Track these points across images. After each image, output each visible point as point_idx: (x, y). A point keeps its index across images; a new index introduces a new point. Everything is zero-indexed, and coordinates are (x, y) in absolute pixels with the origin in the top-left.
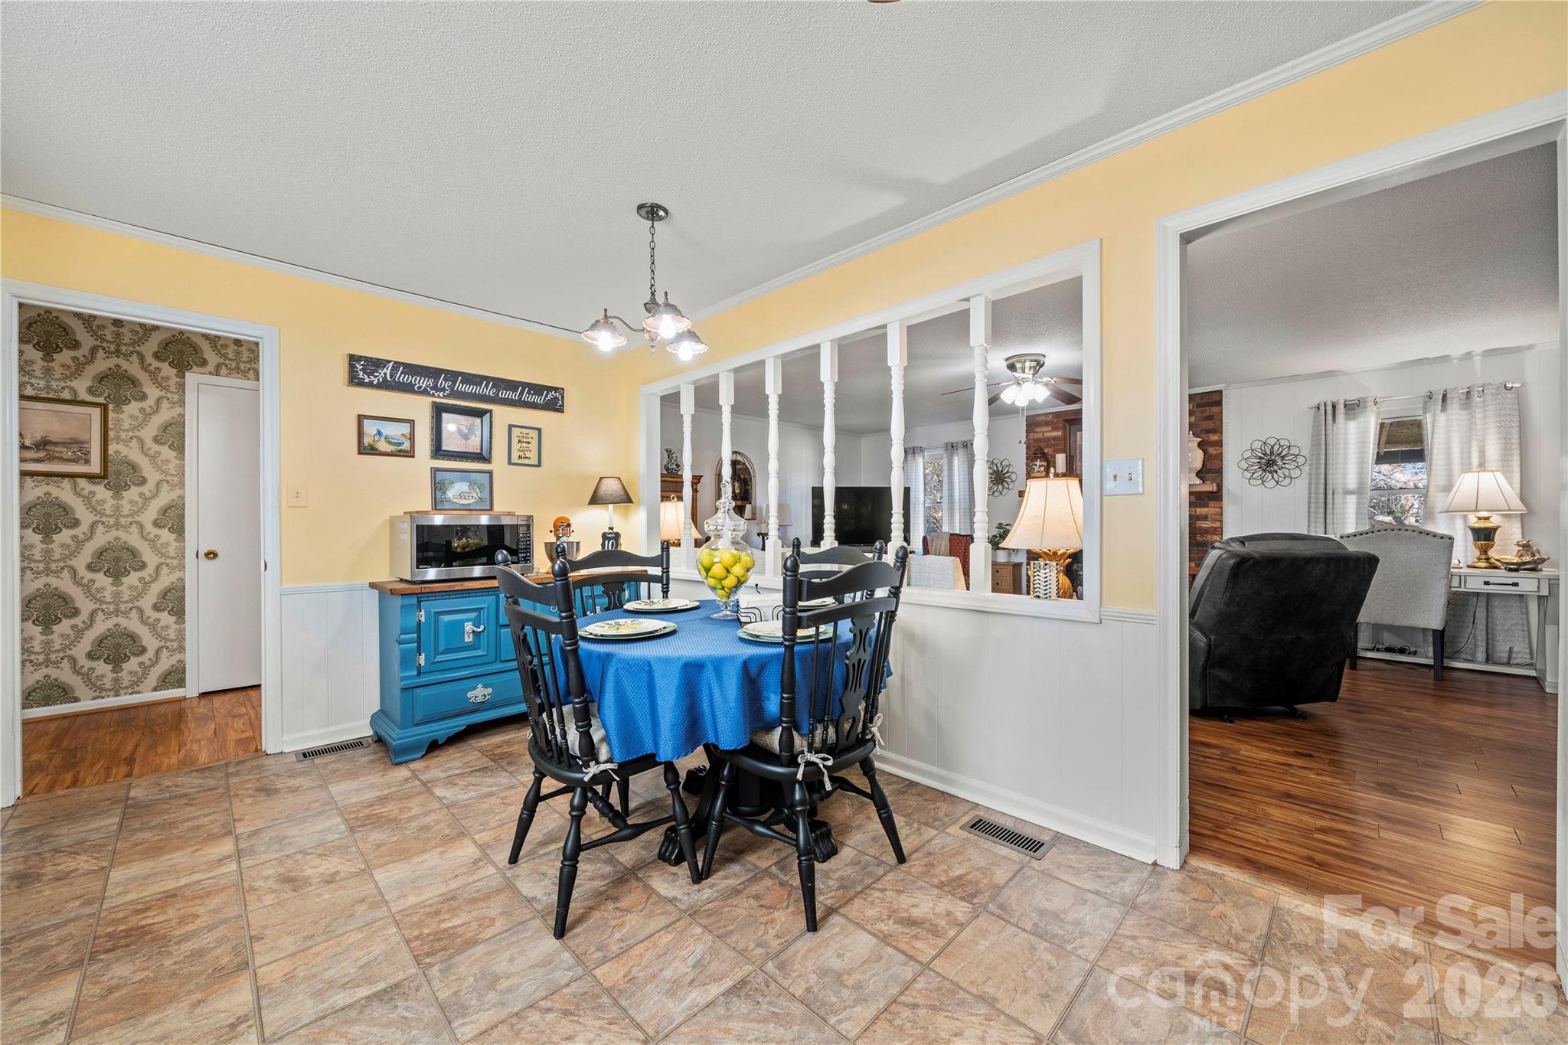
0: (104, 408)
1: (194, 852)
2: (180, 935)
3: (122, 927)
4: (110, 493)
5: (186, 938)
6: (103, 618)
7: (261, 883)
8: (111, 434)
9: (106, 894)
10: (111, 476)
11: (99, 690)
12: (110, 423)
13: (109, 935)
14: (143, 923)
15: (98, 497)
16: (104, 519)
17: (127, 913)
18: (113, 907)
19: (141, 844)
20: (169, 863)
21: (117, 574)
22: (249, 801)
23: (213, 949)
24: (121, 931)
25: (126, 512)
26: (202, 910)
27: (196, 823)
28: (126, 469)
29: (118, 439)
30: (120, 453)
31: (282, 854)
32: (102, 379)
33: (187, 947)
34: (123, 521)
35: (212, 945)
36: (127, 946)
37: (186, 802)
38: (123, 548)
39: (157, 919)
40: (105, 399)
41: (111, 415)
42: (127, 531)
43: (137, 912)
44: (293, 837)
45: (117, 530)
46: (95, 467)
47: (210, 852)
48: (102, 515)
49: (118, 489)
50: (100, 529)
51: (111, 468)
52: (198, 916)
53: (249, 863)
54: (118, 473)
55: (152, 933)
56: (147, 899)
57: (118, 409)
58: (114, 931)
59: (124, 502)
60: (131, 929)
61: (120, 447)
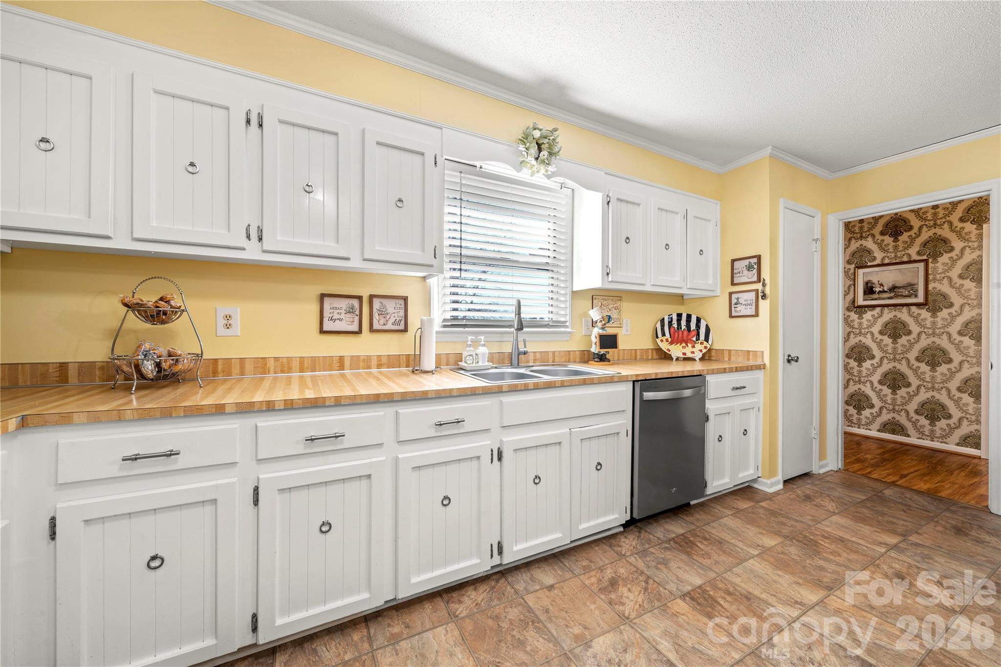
0: (926, 261)
1: (875, 531)
2: (825, 557)
3: (812, 537)
4: (930, 314)
5: (825, 559)
6: (925, 391)
7: (885, 567)
8: (931, 277)
9: (822, 522)
10: (931, 304)
11: (922, 435)
12: (930, 270)
13: (805, 536)
14: (820, 541)
15: (922, 317)
16: (926, 330)
17: (819, 533)
18: (818, 528)
19: (860, 513)
20: (859, 528)
21: (933, 364)
22: (939, 528)
23: (828, 572)
24: (810, 538)
25: (939, 326)
26: (845, 555)
27: (895, 520)
28: (939, 298)
29: (935, 280)
30: (936, 288)
31: (917, 564)
32: (925, 244)
33: (821, 563)
34: (937, 331)
35: (830, 571)
36: (805, 544)
37: (904, 509)
38: (937, 349)
39: (826, 545)
40: (927, 256)
41: (931, 265)
42: (940, 338)
43: (823, 536)
44: (936, 562)
45: (934, 337)
46: (921, 299)
47: (882, 536)
48: (925, 327)
49: (934, 311)
50: (923, 336)
51: (930, 298)
52: (840, 556)
53: (893, 555)
54: (935, 301)
55: (817, 547)
56: (832, 535)
57: (935, 260)
58: (809, 536)
59: (938, 319)
60: (813, 540)
61: (936, 285)
